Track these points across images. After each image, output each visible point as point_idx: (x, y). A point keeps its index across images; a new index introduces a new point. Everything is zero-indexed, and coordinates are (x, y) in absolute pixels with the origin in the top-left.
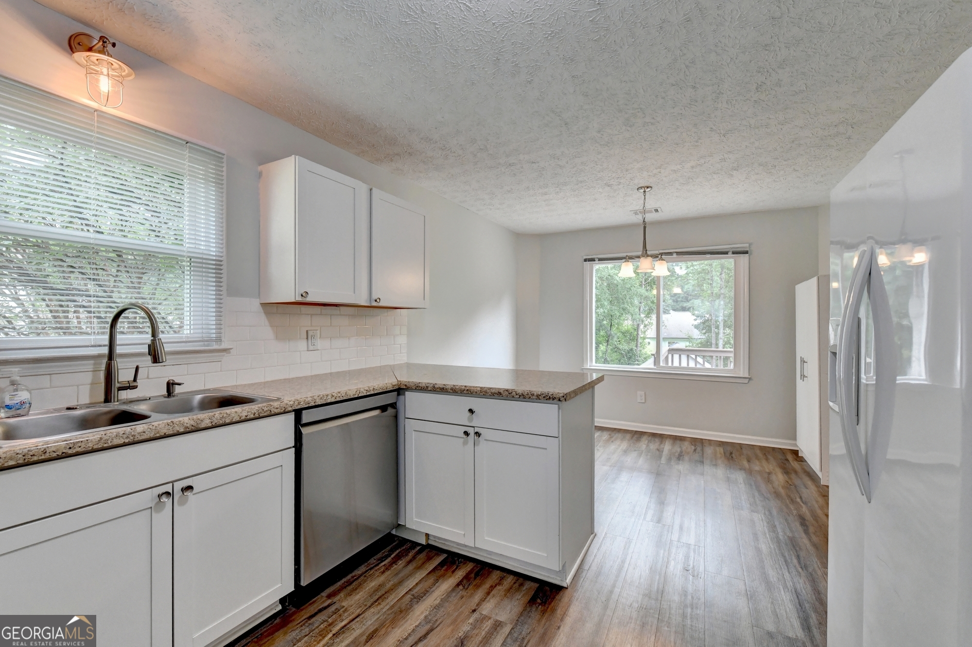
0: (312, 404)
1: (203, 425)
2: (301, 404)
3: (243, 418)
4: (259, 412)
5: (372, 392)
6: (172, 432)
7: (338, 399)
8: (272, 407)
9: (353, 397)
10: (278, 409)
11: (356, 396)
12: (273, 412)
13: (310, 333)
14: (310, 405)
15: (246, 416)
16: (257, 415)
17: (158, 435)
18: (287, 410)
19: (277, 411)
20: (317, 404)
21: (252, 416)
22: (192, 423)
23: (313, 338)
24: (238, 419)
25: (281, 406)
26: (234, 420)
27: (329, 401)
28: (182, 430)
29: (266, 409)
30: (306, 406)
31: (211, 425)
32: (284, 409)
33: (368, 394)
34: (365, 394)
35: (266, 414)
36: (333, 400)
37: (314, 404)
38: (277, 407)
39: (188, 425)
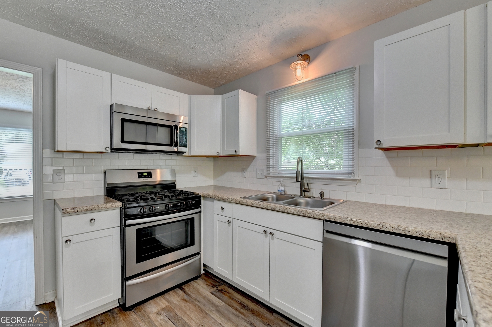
1: (277, 209)
2: (324, 216)
3: (292, 212)
4: (300, 212)
5: (402, 233)
6: (267, 208)
7: (356, 224)
8: (307, 212)
9: (374, 228)
10: (310, 215)
11: (378, 228)
12: (306, 215)
13: (434, 173)
14: (331, 220)
15: (293, 212)
16: (298, 213)
17: (264, 207)
18: (315, 217)
19: (309, 215)
20: (336, 221)
21: (296, 213)
22: (273, 207)
24: (290, 212)
25: (312, 213)
26: (288, 212)
27: (347, 222)
28: (270, 209)
29: (303, 212)
30: (328, 219)
31: (279, 210)
32: (313, 216)
33: (395, 231)
34: (391, 231)
35: (303, 215)
36: (351, 223)
37: (334, 220)
38: (309, 213)
39: (272, 207)
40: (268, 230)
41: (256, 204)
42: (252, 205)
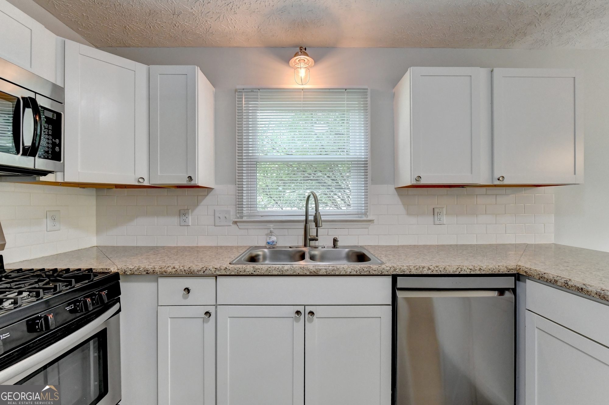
0: (407, 272)
1: (321, 273)
2: (397, 270)
3: (348, 273)
4: (360, 271)
6: (302, 274)
7: (435, 273)
8: (371, 269)
9: (453, 273)
10: (376, 272)
11: (457, 273)
12: (371, 274)
13: (436, 211)
14: (405, 273)
15: (350, 272)
16: (358, 273)
17: (295, 274)
18: (383, 274)
19: (375, 273)
20: (412, 273)
21: (355, 273)
22: (314, 270)
23: (439, 214)
24: (344, 273)
25: (379, 269)
26: (341, 274)
27: (425, 273)
28: (308, 273)
29: (366, 270)
30: (401, 273)
31: (326, 274)
32: (381, 272)
33: (472, 273)
34: (469, 273)
35: (365, 274)
36: (429, 272)
37: (409, 273)
38: (375, 270)
39: (312, 271)
40: (301, 309)
41: (278, 270)
42: (269, 274)
